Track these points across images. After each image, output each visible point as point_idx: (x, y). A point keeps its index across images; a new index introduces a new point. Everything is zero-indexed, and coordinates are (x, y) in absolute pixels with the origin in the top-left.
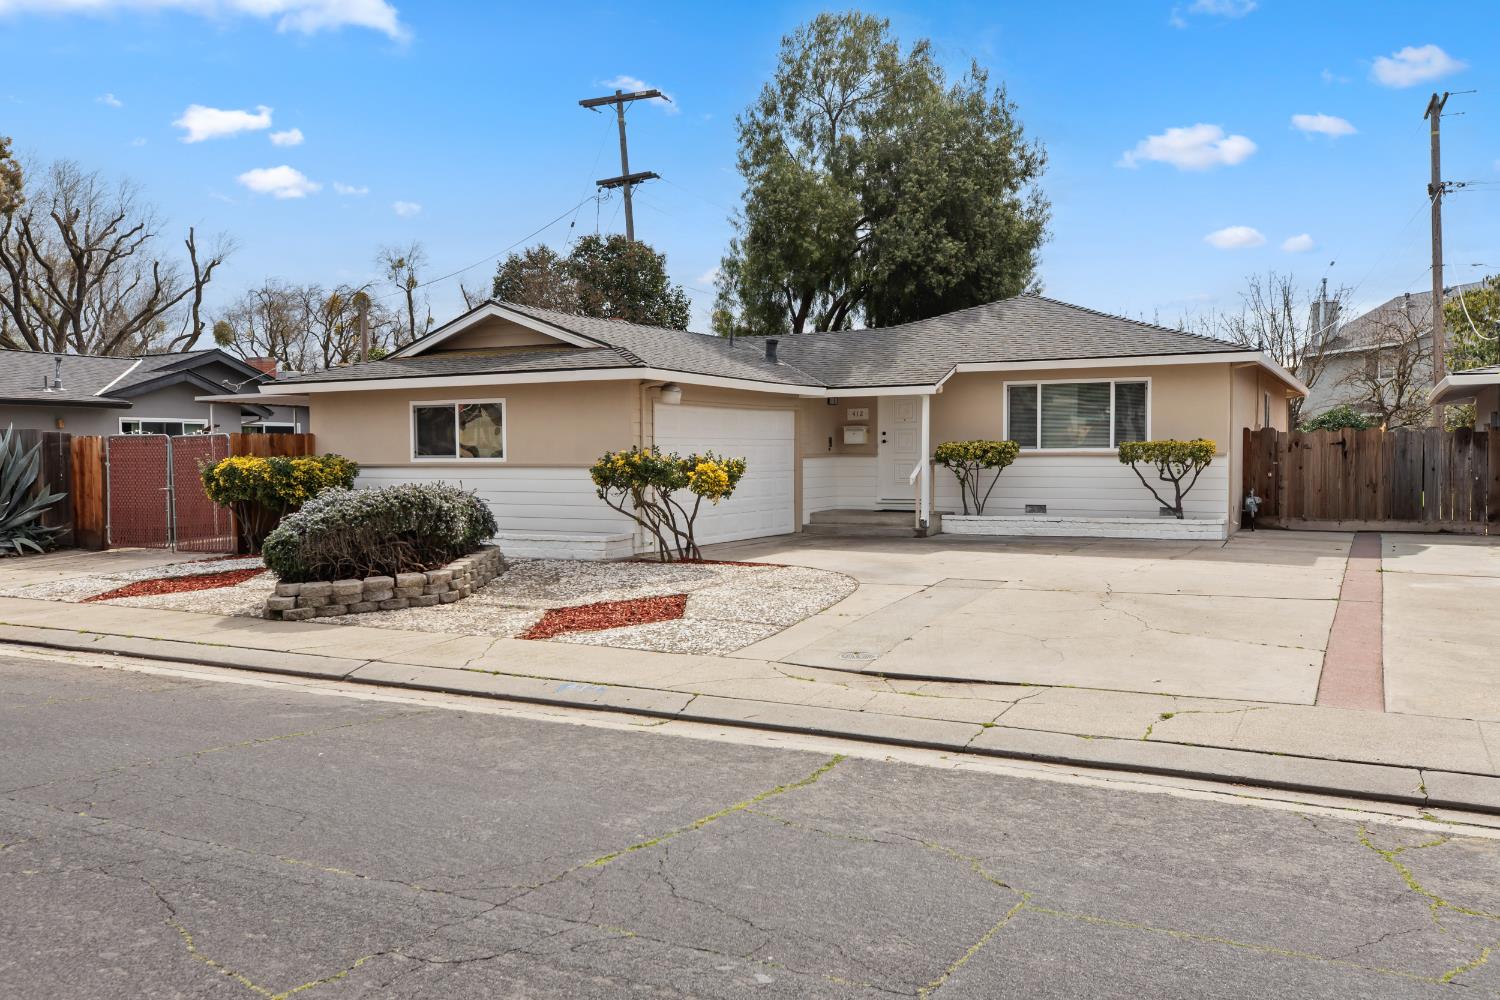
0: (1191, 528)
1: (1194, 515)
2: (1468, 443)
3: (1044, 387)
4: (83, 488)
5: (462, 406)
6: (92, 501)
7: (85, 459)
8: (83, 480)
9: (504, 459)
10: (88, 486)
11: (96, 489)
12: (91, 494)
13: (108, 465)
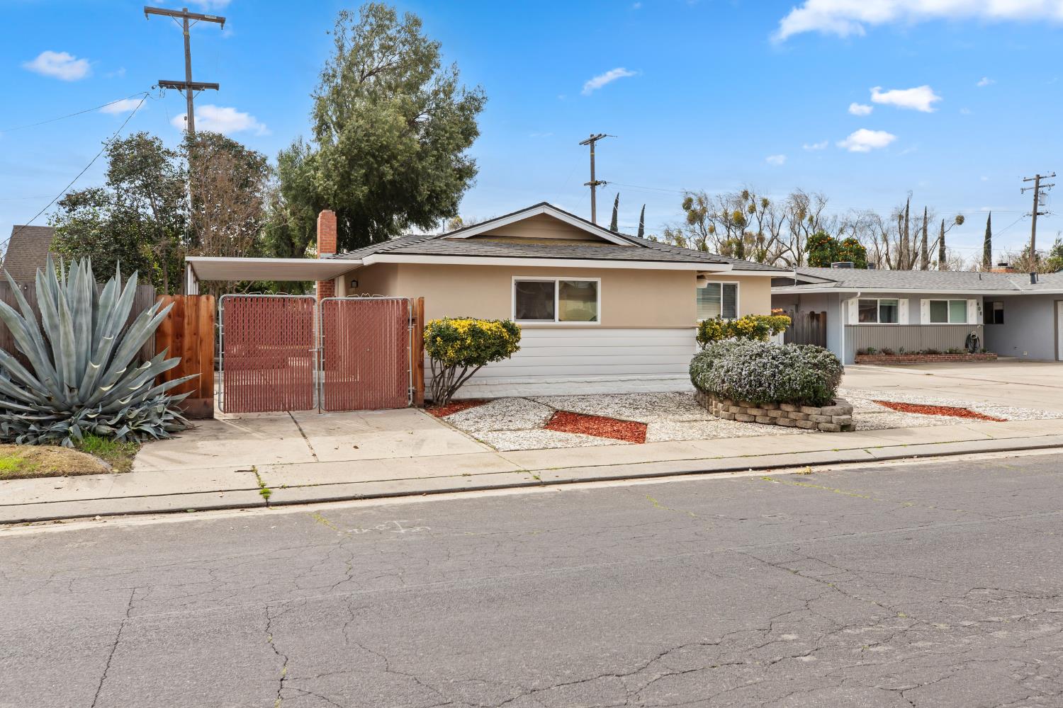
4: (179, 351)
5: (560, 282)
6: (196, 366)
7: (186, 321)
8: (182, 343)
9: (598, 323)
10: (189, 349)
11: (206, 351)
12: (194, 358)
13: (221, 326)
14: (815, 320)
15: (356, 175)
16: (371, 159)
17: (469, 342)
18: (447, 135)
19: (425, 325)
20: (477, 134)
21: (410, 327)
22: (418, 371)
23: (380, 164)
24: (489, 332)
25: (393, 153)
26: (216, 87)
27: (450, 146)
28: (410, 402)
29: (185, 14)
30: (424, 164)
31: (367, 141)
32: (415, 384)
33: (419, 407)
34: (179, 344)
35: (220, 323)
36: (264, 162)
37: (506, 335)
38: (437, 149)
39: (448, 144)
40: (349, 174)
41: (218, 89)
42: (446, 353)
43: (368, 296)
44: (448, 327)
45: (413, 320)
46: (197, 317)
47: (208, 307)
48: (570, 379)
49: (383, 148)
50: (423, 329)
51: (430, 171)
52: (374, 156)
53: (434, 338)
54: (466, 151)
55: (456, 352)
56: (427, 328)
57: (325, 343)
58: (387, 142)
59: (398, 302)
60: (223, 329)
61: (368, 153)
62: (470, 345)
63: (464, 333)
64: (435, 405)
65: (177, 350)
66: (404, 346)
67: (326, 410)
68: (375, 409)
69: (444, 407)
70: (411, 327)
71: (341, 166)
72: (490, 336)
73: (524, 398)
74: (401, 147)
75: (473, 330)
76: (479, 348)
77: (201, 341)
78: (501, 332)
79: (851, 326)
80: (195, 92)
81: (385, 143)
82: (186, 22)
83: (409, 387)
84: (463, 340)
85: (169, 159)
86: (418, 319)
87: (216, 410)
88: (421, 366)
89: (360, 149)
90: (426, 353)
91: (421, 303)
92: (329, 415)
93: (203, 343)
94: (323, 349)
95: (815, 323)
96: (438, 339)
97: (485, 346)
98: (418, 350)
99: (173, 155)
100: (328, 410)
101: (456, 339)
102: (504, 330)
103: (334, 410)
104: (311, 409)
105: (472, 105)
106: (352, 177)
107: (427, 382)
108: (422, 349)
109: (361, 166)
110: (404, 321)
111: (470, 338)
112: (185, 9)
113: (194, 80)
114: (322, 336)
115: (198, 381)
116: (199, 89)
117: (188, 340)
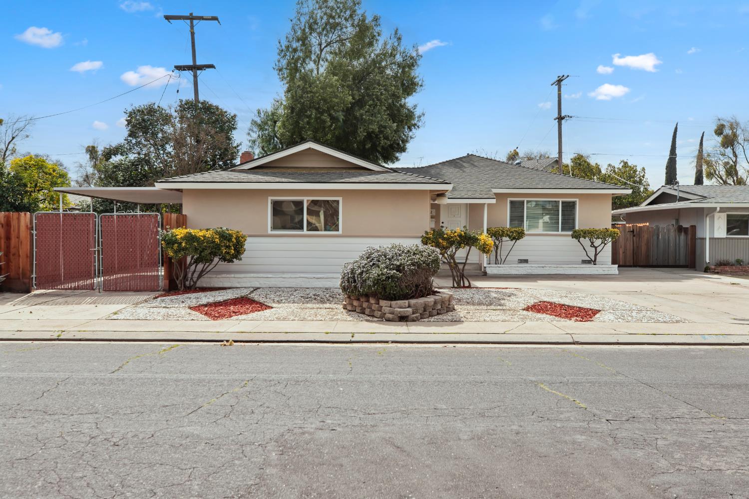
0: (604, 269)
1: (602, 263)
2: (681, 232)
3: (527, 201)
5: (308, 201)
6: (19, 258)
7: (12, 229)
8: (10, 242)
9: (340, 232)
10: (14, 248)
11: (24, 249)
12: (17, 253)
13: (34, 232)
14: (683, 233)
26: (212, 66)
35: (34, 230)
46: (19, 226)
47: (25, 220)
57: (103, 244)
59: (151, 217)
60: (36, 234)
64: (178, 290)
65: (7, 248)
66: (156, 247)
67: (105, 290)
77: (21, 242)
79: (716, 239)
80: (199, 72)
82: (192, 23)
93: (23, 244)
94: (102, 249)
95: (683, 237)
104: (92, 290)
112: (191, 14)
113: (199, 63)
114: (100, 240)
115: (20, 268)
116: (201, 69)
117: (13, 241)
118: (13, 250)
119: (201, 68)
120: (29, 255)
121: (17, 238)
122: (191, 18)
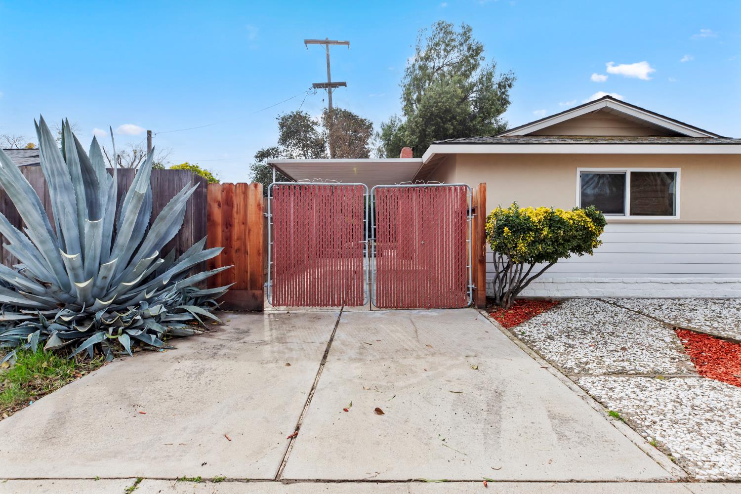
4: (228, 241)
5: (632, 173)
6: (245, 257)
7: (235, 210)
8: (231, 232)
9: (677, 217)
10: (238, 239)
11: (254, 241)
12: (243, 248)
13: (269, 215)
15: (429, 130)
16: (439, 120)
17: (545, 233)
18: (490, 102)
19: (488, 214)
20: (509, 103)
21: (470, 216)
22: (479, 266)
23: (444, 123)
24: (571, 222)
25: (453, 115)
26: (344, 84)
27: (492, 110)
28: (470, 302)
29: (327, 41)
30: (474, 122)
31: (436, 107)
32: (475, 281)
33: (480, 307)
34: (229, 234)
35: (269, 212)
36: (371, 126)
37: (591, 226)
38: (483, 113)
39: (491, 108)
40: (424, 130)
41: (346, 86)
42: (516, 247)
43: (422, 183)
44: (518, 215)
45: (473, 211)
46: (246, 206)
47: (256, 196)
48: (653, 279)
49: (447, 111)
50: (485, 220)
51: (478, 126)
52: (441, 118)
53: (499, 230)
54: (502, 116)
55: (528, 246)
56: (489, 218)
57: (377, 234)
58: (450, 107)
59: (456, 189)
60: (271, 218)
61: (437, 116)
62: (545, 237)
63: (539, 222)
64: (497, 305)
65: (227, 240)
66: (463, 238)
67: (377, 307)
68: (429, 308)
69: (510, 309)
70: (470, 218)
71: (420, 125)
72: (571, 226)
73: (599, 299)
74: (458, 110)
75: (550, 220)
76: (557, 241)
77: (249, 231)
78: (585, 222)
80: (333, 89)
81: (448, 107)
82: (327, 46)
83: (468, 284)
84: (538, 231)
85: (315, 127)
86: (479, 209)
87: (266, 303)
88: (482, 261)
89: (432, 113)
90: (488, 246)
91: (482, 189)
92: (380, 313)
93: (251, 234)
96: (506, 229)
97: (563, 239)
98: (479, 244)
99: (316, 124)
100: (380, 307)
101: (529, 229)
102: (588, 219)
103: (386, 307)
104: (362, 305)
105: (506, 85)
106: (427, 133)
107: (490, 277)
108: (484, 243)
109: (433, 125)
110: (463, 213)
111: (546, 229)
112: (327, 39)
113: (332, 81)
114: (373, 227)
115: (247, 272)
116: (335, 87)
117: (237, 230)
118: (236, 244)
119: (335, 85)
120: (261, 252)
121: (243, 223)
122: (327, 42)
